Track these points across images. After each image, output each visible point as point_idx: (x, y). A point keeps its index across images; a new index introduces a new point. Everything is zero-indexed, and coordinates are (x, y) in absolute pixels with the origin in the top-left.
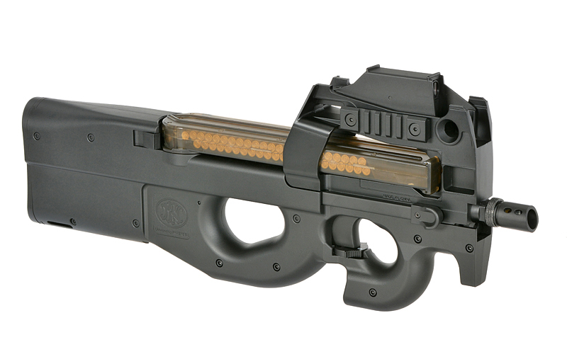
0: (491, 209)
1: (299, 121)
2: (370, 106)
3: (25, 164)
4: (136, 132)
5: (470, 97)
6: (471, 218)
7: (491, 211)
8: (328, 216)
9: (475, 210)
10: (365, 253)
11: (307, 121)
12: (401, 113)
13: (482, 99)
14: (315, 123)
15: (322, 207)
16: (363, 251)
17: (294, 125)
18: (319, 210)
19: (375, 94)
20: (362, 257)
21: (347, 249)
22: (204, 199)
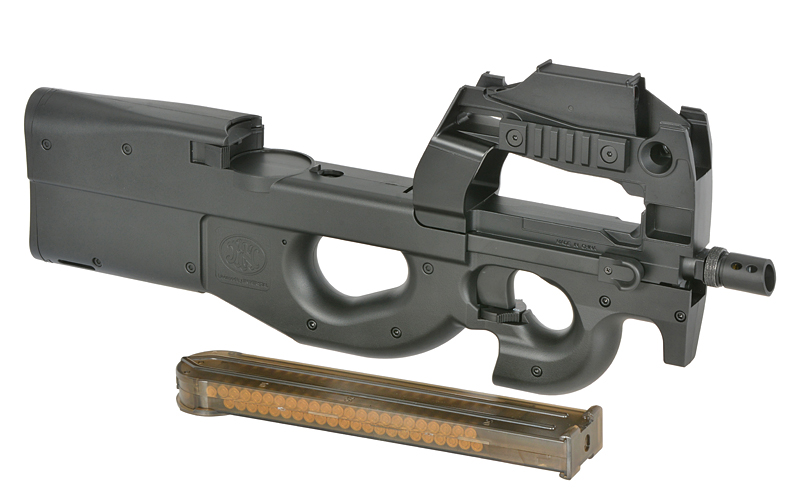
0: (713, 264)
1: (439, 137)
2: (544, 120)
3: (28, 181)
4: (194, 144)
5: (683, 108)
6: (684, 275)
7: (713, 267)
8: (473, 267)
9: (690, 264)
10: (524, 316)
11: (449, 137)
12: (588, 130)
13: (700, 110)
14: (461, 141)
15: (468, 253)
16: (521, 314)
17: (431, 142)
18: (463, 259)
19: (548, 103)
20: (520, 322)
21: (499, 310)
22: (290, 237)
